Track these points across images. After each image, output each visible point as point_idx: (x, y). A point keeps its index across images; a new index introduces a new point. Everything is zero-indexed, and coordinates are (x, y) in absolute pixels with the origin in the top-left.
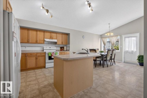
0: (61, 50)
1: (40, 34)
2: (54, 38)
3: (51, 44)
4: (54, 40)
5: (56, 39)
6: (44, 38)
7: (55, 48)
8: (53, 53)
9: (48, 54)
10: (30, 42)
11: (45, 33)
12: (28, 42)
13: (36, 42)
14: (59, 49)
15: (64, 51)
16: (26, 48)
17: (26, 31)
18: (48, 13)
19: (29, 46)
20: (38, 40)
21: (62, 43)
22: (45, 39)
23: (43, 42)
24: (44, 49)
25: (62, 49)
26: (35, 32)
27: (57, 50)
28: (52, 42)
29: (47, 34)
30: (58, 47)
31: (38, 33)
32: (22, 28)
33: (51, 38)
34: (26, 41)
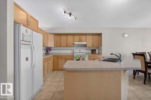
0: (92, 53)
1: (70, 38)
2: (83, 41)
3: (81, 47)
4: (83, 42)
5: (86, 41)
6: (74, 41)
7: (85, 51)
8: (81, 57)
9: (76, 57)
10: (62, 46)
11: (75, 36)
12: (60, 46)
13: (67, 46)
14: (90, 52)
15: (96, 54)
16: (60, 51)
17: (59, 37)
18: (70, 16)
19: (62, 50)
20: (68, 43)
21: (93, 45)
22: (74, 43)
23: (72, 45)
24: (74, 52)
25: (93, 51)
26: (65, 37)
27: (87, 54)
28: (82, 45)
29: (77, 38)
30: (88, 50)
31: (69, 37)
32: (56, 35)
33: (80, 40)
34: (59, 45)
